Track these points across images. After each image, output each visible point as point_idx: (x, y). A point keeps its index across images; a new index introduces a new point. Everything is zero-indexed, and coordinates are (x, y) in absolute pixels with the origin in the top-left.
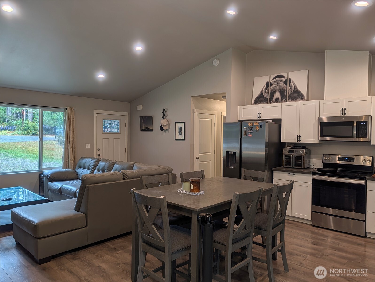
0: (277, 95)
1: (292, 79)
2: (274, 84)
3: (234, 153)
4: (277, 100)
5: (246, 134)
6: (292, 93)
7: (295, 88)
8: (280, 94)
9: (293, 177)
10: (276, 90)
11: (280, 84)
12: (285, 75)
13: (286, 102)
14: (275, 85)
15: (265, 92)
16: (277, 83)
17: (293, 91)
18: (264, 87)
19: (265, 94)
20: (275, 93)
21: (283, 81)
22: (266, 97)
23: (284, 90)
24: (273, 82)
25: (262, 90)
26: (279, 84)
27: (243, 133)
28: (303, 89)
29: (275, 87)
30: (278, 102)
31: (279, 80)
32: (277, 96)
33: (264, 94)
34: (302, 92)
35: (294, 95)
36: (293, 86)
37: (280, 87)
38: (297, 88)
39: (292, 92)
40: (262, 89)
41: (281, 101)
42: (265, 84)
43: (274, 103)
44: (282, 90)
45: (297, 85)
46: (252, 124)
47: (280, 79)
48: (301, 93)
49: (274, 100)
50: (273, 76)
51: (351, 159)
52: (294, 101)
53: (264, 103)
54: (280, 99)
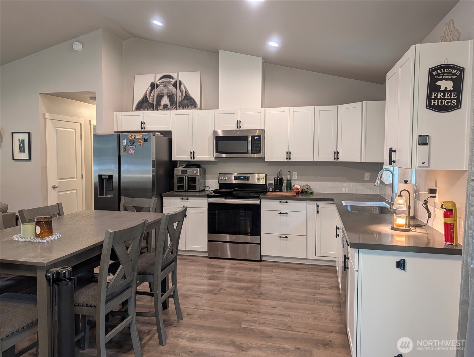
0: (165, 100)
2: (161, 86)
3: (111, 177)
4: (165, 107)
5: (125, 150)
6: (183, 99)
7: (186, 93)
8: (168, 100)
10: (163, 94)
11: (168, 87)
12: (174, 75)
13: (177, 110)
14: (163, 88)
15: (150, 96)
16: (165, 85)
17: (185, 96)
18: (149, 89)
19: (150, 98)
20: (163, 98)
21: (172, 83)
22: (151, 102)
23: (173, 94)
24: (159, 83)
25: (146, 92)
26: (167, 86)
27: (122, 148)
28: (195, 95)
29: (162, 90)
30: (167, 110)
31: (167, 82)
32: (165, 102)
33: (148, 98)
34: (195, 99)
35: (186, 102)
36: (184, 90)
37: (168, 90)
38: (189, 94)
39: (183, 97)
40: (145, 91)
41: (171, 109)
42: (149, 85)
43: (162, 110)
44: (170, 94)
45: (188, 90)
46: (134, 136)
47: (168, 80)
48: (194, 100)
49: (162, 107)
50: (159, 76)
51: (247, 178)
52: (186, 109)
53: (149, 110)
54: (169, 106)
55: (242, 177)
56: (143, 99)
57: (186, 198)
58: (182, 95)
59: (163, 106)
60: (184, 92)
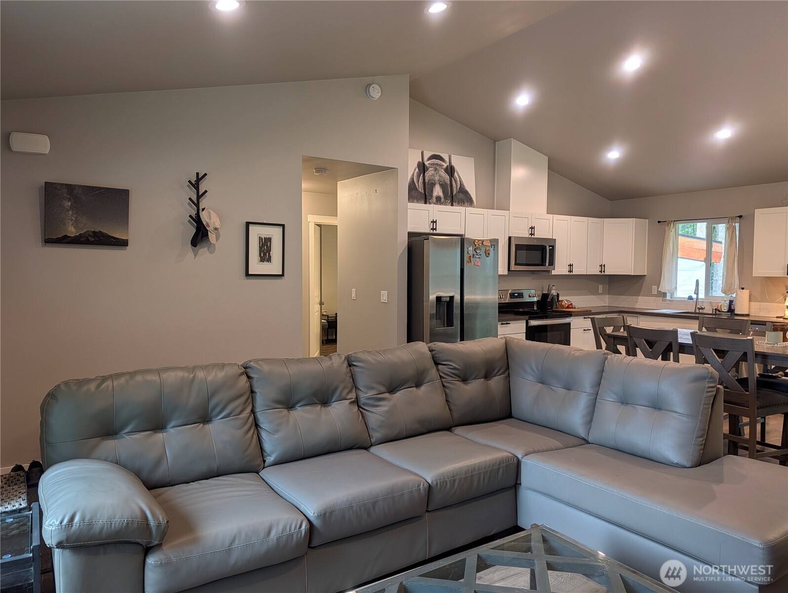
0: (438, 191)
1: (456, 167)
2: (430, 169)
3: (452, 298)
4: (438, 200)
6: (458, 192)
7: (460, 184)
8: (441, 191)
9: (506, 328)
10: (434, 181)
11: (440, 172)
12: (445, 157)
13: (452, 205)
14: (433, 172)
15: (418, 182)
16: (436, 169)
17: (460, 188)
18: (416, 171)
19: (418, 185)
20: (435, 187)
21: (444, 167)
22: (420, 190)
23: (446, 184)
24: (429, 164)
25: (413, 175)
26: (438, 171)
28: (471, 188)
29: (433, 175)
30: (440, 204)
31: (437, 164)
32: (438, 192)
33: (417, 185)
34: (470, 193)
35: (461, 196)
36: (459, 180)
37: (440, 176)
38: (463, 185)
39: (458, 189)
40: (412, 173)
41: (445, 204)
43: (435, 204)
44: (443, 183)
45: (462, 180)
46: (480, 242)
47: (439, 162)
48: (470, 195)
49: (434, 200)
50: (427, 155)
51: (521, 295)
52: (461, 206)
53: (419, 203)
54: (443, 200)
55: (516, 295)
56: (410, 184)
57: (506, 323)
58: (457, 186)
59: (436, 198)
60: (459, 183)
